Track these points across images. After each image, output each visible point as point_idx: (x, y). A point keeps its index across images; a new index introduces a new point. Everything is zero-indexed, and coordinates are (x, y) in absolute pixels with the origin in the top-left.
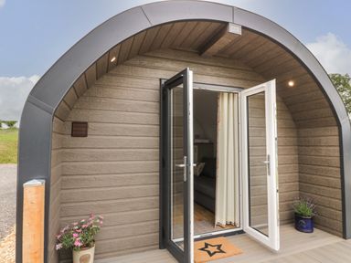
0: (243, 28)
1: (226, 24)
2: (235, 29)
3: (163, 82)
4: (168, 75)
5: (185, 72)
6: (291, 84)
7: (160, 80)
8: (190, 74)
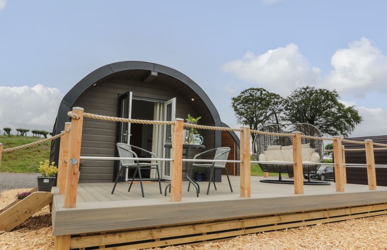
0: (159, 73)
1: (150, 72)
2: (154, 74)
3: (120, 95)
4: (123, 92)
5: (129, 93)
6: (193, 100)
7: (119, 94)
8: (131, 93)
